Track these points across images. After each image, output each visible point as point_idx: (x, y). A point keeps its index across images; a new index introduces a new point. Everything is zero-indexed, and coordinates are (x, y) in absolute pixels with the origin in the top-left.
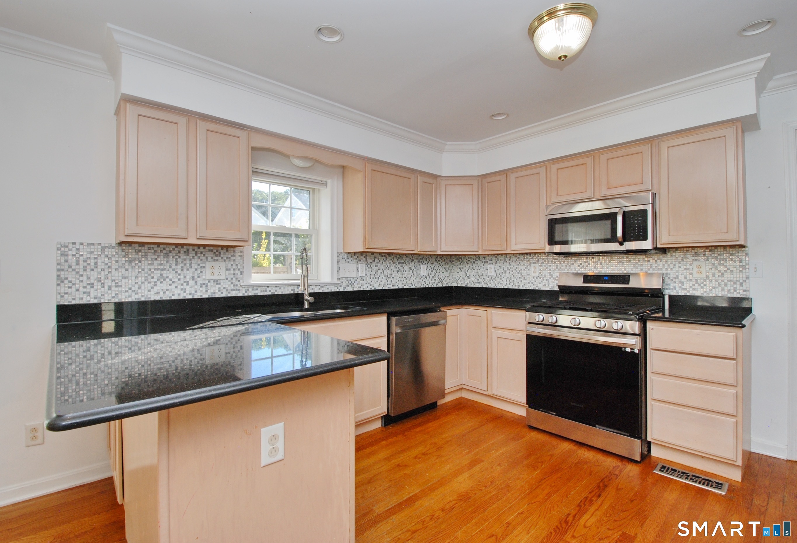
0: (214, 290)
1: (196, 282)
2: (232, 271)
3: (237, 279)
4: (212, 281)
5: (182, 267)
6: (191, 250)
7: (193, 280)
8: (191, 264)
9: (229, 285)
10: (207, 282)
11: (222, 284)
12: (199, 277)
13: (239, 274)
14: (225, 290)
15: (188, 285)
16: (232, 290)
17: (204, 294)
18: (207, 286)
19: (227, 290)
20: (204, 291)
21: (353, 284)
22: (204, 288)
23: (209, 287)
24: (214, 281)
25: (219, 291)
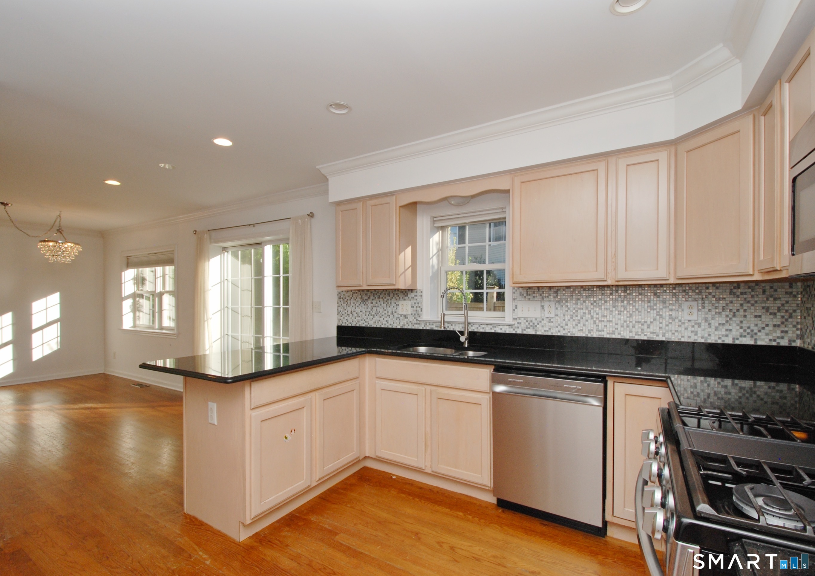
0: (404, 323)
1: (394, 316)
2: (415, 309)
3: (418, 314)
4: (403, 316)
5: (386, 305)
6: (391, 292)
7: (392, 314)
8: (391, 303)
9: (413, 320)
10: (400, 316)
11: (409, 318)
12: (395, 312)
13: (420, 311)
14: (410, 323)
15: (389, 318)
16: (415, 324)
17: (398, 325)
18: (400, 320)
19: (412, 324)
20: (398, 323)
21: (536, 326)
22: (398, 321)
23: (401, 320)
24: (404, 316)
25: (407, 323)
